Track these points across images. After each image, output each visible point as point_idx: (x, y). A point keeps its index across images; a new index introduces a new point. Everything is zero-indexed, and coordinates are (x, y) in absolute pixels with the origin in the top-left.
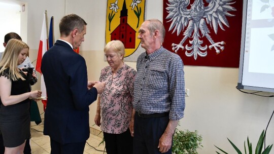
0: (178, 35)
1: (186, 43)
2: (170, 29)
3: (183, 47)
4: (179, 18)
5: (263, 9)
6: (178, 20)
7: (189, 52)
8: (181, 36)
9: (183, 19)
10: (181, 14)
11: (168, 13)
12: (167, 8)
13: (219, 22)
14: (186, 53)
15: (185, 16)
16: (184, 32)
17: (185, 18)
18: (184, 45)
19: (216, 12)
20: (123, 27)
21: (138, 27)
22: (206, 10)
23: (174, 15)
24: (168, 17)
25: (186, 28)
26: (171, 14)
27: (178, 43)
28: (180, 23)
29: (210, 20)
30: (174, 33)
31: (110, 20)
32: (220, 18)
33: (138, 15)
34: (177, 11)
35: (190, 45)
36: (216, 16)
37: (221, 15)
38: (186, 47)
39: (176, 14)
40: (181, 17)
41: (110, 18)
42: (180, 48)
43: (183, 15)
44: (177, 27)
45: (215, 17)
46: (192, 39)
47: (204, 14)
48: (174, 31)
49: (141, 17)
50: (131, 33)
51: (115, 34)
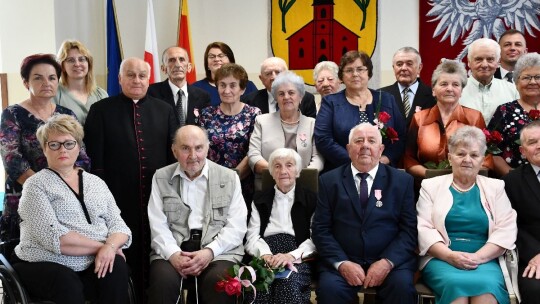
0: (452, 43)
2: (436, 34)
3: (463, 64)
4: (453, 16)
6: (452, 19)
8: (460, 46)
9: (462, 18)
10: (458, 10)
11: (432, 7)
13: (526, 24)
15: (466, 14)
16: (464, 38)
17: (466, 17)
19: (521, 9)
20: (323, 27)
21: (363, 27)
22: (503, 6)
23: (443, 10)
24: (430, 13)
25: (467, 33)
26: (436, 8)
27: (453, 57)
28: (457, 24)
29: (511, 21)
30: (444, 41)
31: (284, 10)
32: (529, 18)
33: (364, 7)
34: (449, 5)
36: (522, 16)
37: (531, 14)
39: (448, 8)
40: (458, 15)
41: (283, 5)
43: (461, 11)
44: (450, 31)
45: (519, 17)
47: (501, 11)
48: (444, 38)
49: (371, 8)
50: (345, 39)
51: (301, 40)
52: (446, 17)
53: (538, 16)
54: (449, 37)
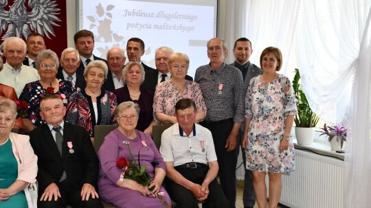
13: (44, 30)
15: (3, 18)
17: (3, 21)
22: (29, 16)
25: (5, 32)
36: (42, 24)
53: (53, 26)
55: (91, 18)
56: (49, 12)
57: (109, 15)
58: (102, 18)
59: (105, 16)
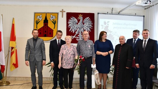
0: (73, 33)
1: (77, 36)
2: (70, 30)
3: (75, 37)
5: (102, 28)
7: (78, 39)
8: (75, 33)
9: (75, 27)
12: (68, 23)
13: (88, 30)
14: (77, 39)
17: (76, 27)
18: (76, 36)
19: (87, 27)
20: (46, 28)
21: (54, 28)
24: (69, 26)
25: (76, 31)
26: (70, 25)
27: (74, 36)
28: (74, 29)
31: (37, 24)
33: (54, 24)
35: (78, 37)
38: (77, 37)
39: (72, 25)
40: (74, 27)
41: (37, 23)
42: (74, 38)
46: (79, 35)
47: (83, 27)
48: (72, 31)
49: (56, 24)
50: (50, 31)
51: (41, 30)
52: (72, 27)
53: (90, 28)
54: (73, 31)
55: (102, 26)
56: (89, 24)
57: (108, 24)
58: (106, 26)
59: (107, 25)
